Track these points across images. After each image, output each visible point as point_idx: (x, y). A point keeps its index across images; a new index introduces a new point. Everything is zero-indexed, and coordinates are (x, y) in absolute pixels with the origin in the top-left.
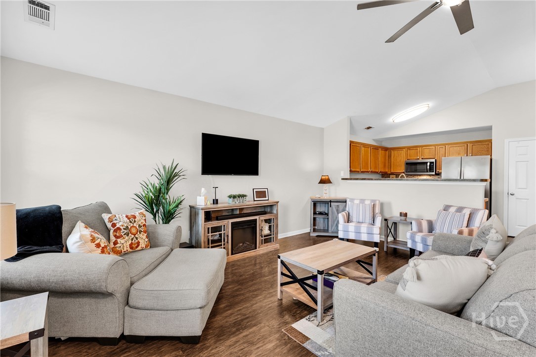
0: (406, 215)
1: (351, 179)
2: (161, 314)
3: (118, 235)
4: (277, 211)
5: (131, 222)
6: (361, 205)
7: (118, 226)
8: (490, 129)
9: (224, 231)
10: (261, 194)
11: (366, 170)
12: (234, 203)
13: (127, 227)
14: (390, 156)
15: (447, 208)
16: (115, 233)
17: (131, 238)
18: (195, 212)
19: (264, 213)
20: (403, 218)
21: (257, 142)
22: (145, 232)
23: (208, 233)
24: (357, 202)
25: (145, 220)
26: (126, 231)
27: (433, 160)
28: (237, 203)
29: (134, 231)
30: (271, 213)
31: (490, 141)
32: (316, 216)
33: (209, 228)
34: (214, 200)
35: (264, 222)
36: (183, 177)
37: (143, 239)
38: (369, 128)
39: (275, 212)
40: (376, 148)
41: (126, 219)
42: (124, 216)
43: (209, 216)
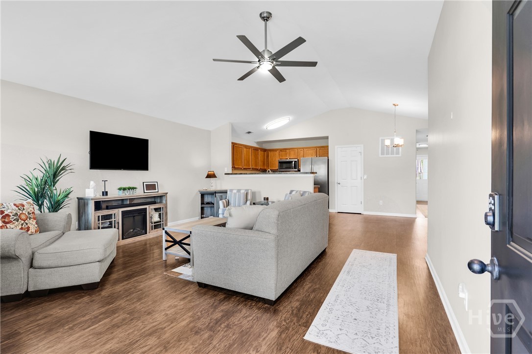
0: (268, 198)
1: (232, 174)
2: (65, 270)
3: (6, 220)
4: (166, 200)
5: (19, 209)
6: (237, 194)
7: (6, 213)
8: (327, 138)
9: (115, 218)
10: (151, 187)
11: (248, 167)
12: (124, 194)
13: (16, 214)
14: (268, 156)
15: (291, 192)
16: (4, 220)
17: (21, 223)
18: (84, 203)
19: (154, 203)
20: (266, 201)
21: (146, 141)
22: (35, 219)
23: (99, 221)
24: (235, 191)
25: (33, 208)
26: (15, 218)
27: (296, 160)
28: (127, 194)
29: (23, 217)
30: (161, 202)
31: (328, 146)
32: (203, 206)
33: (99, 217)
34: (103, 192)
35: (154, 211)
36: (70, 171)
37: (33, 225)
38: (249, 133)
39: (164, 202)
40: (256, 149)
41: (14, 207)
42: (12, 205)
43: (98, 206)
